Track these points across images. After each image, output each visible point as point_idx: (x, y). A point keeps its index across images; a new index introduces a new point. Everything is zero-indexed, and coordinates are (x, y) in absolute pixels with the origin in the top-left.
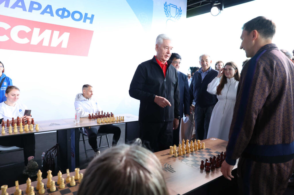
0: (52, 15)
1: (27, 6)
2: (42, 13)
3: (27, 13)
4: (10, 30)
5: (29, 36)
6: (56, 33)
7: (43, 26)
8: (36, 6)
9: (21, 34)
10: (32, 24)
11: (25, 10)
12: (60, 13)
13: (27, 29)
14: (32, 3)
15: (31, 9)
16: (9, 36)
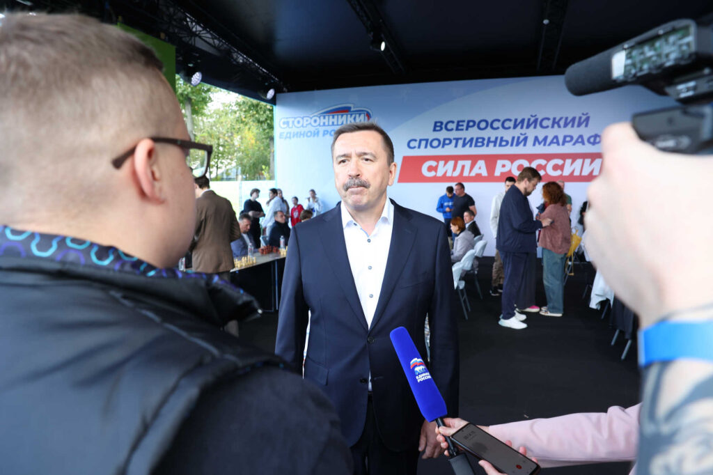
0: (583, 143)
1: (561, 141)
2: (574, 144)
3: (561, 147)
4: (546, 165)
5: (561, 168)
6: (588, 161)
7: (574, 157)
8: (568, 139)
9: (556, 167)
10: (564, 157)
11: (558, 144)
12: (592, 140)
13: (560, 162)
14: (565, 137)
15: (564, 142)
16: (545, 170)
